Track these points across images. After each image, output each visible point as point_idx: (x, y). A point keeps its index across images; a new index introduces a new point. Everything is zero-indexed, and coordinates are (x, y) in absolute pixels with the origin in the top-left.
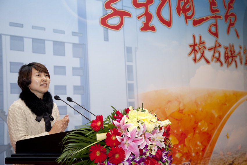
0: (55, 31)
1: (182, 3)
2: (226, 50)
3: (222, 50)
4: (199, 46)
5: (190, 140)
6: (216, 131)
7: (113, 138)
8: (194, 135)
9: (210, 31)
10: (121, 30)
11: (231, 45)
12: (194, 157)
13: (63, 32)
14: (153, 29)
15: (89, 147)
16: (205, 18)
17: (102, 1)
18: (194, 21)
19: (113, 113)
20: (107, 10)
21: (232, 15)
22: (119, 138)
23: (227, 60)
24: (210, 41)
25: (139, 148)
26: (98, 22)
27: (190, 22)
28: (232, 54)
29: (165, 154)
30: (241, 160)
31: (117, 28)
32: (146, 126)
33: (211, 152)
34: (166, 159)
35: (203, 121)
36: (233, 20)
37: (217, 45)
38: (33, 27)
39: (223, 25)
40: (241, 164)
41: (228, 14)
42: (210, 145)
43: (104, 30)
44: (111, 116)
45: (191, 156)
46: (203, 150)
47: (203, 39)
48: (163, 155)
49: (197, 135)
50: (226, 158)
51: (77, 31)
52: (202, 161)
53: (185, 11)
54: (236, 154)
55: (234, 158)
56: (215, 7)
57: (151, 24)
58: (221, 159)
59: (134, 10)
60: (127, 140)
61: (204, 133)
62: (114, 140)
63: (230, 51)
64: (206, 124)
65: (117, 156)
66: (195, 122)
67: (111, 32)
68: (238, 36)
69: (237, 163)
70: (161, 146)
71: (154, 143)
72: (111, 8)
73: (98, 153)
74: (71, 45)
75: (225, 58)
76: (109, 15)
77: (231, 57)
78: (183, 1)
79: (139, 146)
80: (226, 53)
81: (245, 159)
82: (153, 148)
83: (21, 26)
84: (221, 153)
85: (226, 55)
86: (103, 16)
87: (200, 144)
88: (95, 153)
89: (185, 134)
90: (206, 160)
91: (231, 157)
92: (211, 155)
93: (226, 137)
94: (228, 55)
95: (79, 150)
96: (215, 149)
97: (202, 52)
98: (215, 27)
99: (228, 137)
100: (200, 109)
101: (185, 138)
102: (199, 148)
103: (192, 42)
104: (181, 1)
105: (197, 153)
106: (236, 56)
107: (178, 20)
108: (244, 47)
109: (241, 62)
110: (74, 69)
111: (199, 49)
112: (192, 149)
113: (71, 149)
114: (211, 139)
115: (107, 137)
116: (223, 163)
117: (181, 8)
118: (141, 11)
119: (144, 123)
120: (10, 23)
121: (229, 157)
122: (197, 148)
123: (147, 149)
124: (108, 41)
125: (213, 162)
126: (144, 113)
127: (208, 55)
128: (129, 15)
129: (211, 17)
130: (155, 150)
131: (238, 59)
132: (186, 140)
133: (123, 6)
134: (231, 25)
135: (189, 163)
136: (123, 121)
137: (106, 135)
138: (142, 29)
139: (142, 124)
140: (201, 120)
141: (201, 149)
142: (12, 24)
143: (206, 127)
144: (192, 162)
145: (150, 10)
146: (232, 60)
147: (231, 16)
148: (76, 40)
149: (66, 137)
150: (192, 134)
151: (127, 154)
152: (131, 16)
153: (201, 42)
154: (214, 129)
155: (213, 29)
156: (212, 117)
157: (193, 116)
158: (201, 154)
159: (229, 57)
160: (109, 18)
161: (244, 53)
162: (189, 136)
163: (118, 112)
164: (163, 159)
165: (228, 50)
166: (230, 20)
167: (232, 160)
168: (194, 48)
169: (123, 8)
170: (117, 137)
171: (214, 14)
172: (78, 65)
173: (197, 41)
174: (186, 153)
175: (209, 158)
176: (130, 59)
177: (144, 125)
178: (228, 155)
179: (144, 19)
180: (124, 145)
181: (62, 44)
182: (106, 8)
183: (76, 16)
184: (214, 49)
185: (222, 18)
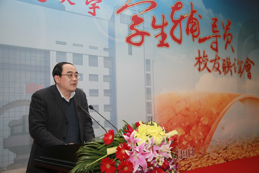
0: (91, 47)
1: (190, 25)
2: (224, 62)
3: (221, 62)
4: (203, 59)
5: (194, 131)
6: (215, 124)
7: (123, 151)
8: (197, 127)
9: (212, 47)
10: (142, 46)
11: (228, 58)
12: (197, 144)
13: (96, 48)
14: (167, 45)
15: (100, 160)
16: (208, 37)
17: (128, 24)
18: (200, 39)
19: (124, 127)
20: (131, 31)
21: (229, 34)
22: (128, 152)
23: (225, 70)
24: (211, 55)
25: (147, 160)
26: (124, 40)
27: (196, 40)
28: (228, 65)
29: (171, 163)
30: (233, 146)
31: (139, 44)
32: (155, 139)
33: (210, 140)
34: (172, 167)
35: (205, 117)
36: (230, 39)
37: (217, 58)
38: (74, 45)
39: (221, 43)
40: (233, 149)
41: (226, 34)
42: (210, 135)
43: (129, 47)
44: (123, 130)
45: (195, 143)
46: (204, 139)
47: (206, 54)
48: (169, 164)
49: (199, 127)
50: (221, 144)
51: (108, 47)
52: (203, 146)
53: (192, 31)
54: (229, 141)
55: (228, 145)
56: (216, 28)
57: (165, 42)
58: (218, 145)
59: (153, 30)
60: (136, 152)
61: (205, 125)
62: (123, 153)
63: (227, 62)
64: (207, 119)
65: (126, 169)
66: (198, 117)
67: (134, 47)
68: (233, 51)
69: (230, 148)
70: (168, 157)
71: (161, 155)
72: (135, 29)
73: (108, 166)
74: (103, 58)
75: (223, 68)
76: (133, 34)
77: (227, 67)
78: (191, 24)
79: (147, 159)
80: (224, 64)
81: (236, 145)
82: (160, 160)
83: (65, 43)
84: (218, 141)
85: (224, 65)
86: (128, 36)
87: (202, 134)
88: (105, 166)
89: (190, 127)
90: (206, 146)
91: (225, 143)
92: (210, 142)
93: (222, 128)
94: (225, 66)
95: (91, 163)
96: (213, 138)
97: (205, 64)
98: (216, 44)
99: (223, 129)
100: (203, 107)
101: (190, 130)
102: (201, 137)
103: (197, 56)
104: (190, 24)
105: (199, 141)
106: (231, 67)
107: (187, 38)
108: (238, 60)
109: (235, 71)
110: (104, 76)
111: (203, 61)
112: (196, 138)
113: (84, 162)
114: (210, 130)
115: (117, 151)
116: (219, 148)
117: (190, 29)
118: (158, 31)
119: (152, 137)
120: (56, 41)
121: (223, 143)
122: (199, 137)
123: (155, 160)
124: (131, 55)
125: (211, 148)
126: (153, 126)
127: (210, 65)
128: (148, 34)
129: (213, 36)
130: (162, 161)
131: (233, 69)
132: (191, 131)
133: (144, 28)
134: (228, 42)
135: (193, 149)
136: (133, 136)
137: (117, 148)
138: (159, 46)
139: (151, 138)
140: (203, 116)
141: (203, 138)
142: (58, 43)
143: (207, 121)
144: (195, 148)
145: (165, 31)
146: (229, 70)
147: (228, 36)
148: (107, 54)
149: (79, 151)
150: (196, 126)
151: (135, 166)
152: (150, 36)
153: (205, 56)
154: (213, 123)
155: (214, 46)
156: (212, 114)
157: (197, 113)
158: (202, 141)
159: (226, 67)
160: (133, 37)
161: (238, 64)
162: (193, 128)
163: (128, 127)
164: (170, 167)
165: (226, 62)
166: (228, 38)
167: (226, 146)
168: (199, 60)
169: (144, 29)
170: (126, 151)
171: (215, 34)
172: (108, 74)
173: (202, 55)
174: (191, 141)
175: (208, 145)
176: (148, 69)
177: (153, 139)
178: (223, 142)
179: (160, 38)
180: (133, 157)
181: (96, 57)
182: (131, 30)
183: (107, 36)
184: (214, 61)
185: (221, 37)
